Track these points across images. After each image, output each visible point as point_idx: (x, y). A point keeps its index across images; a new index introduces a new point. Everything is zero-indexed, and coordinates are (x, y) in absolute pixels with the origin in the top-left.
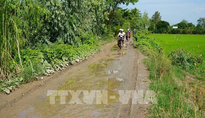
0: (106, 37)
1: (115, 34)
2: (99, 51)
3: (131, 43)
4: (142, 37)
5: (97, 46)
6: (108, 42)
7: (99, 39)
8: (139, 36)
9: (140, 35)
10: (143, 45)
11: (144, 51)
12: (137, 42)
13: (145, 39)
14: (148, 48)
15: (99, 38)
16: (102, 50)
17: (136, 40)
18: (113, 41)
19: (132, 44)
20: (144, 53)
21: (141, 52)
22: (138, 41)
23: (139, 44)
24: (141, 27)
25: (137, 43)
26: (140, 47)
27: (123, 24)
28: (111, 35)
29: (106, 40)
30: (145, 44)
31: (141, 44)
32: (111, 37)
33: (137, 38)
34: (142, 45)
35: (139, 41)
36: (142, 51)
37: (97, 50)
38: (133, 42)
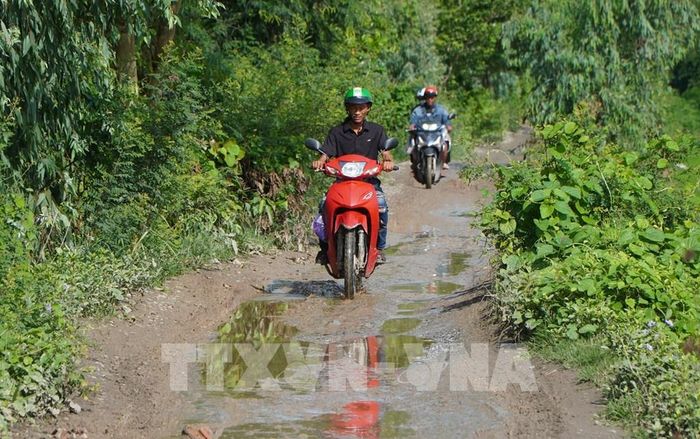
0: (135, 208)
1: (247, 164)
2: (67, 389)
3: (464, 280)
4: (602, 203)
5: (32, 323)
6: (167, 272)
7: (51, 238)
8: (566, 181)
9: (577, 174)
10: (620, 297)
11: (624, 378)
12: (540, 264)
13: (642, 221)
14: (676, 341)
15: (52, 216)
16: (95, 374)
17: (528, 235)
18: (226, 256)
19: (480, 294)
20: (632, 398)
21: (588, 394)
22: (543, 249)
23: (564, 295)
24: (579, 59)
25: (539, 276)
26: (572, 332)
27: (337, 19)
28: (195, 181)
29: (137, 245)
30: (636, 294)
31: (592, 288)
32: (202, 201)
33: (534, 211)
34: (604, 308)
35: (559, 254)
36: (604, 380)
37: (36, 378)
38: (480, 266)
